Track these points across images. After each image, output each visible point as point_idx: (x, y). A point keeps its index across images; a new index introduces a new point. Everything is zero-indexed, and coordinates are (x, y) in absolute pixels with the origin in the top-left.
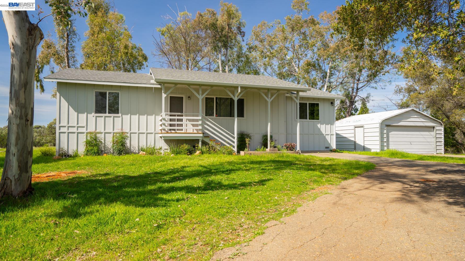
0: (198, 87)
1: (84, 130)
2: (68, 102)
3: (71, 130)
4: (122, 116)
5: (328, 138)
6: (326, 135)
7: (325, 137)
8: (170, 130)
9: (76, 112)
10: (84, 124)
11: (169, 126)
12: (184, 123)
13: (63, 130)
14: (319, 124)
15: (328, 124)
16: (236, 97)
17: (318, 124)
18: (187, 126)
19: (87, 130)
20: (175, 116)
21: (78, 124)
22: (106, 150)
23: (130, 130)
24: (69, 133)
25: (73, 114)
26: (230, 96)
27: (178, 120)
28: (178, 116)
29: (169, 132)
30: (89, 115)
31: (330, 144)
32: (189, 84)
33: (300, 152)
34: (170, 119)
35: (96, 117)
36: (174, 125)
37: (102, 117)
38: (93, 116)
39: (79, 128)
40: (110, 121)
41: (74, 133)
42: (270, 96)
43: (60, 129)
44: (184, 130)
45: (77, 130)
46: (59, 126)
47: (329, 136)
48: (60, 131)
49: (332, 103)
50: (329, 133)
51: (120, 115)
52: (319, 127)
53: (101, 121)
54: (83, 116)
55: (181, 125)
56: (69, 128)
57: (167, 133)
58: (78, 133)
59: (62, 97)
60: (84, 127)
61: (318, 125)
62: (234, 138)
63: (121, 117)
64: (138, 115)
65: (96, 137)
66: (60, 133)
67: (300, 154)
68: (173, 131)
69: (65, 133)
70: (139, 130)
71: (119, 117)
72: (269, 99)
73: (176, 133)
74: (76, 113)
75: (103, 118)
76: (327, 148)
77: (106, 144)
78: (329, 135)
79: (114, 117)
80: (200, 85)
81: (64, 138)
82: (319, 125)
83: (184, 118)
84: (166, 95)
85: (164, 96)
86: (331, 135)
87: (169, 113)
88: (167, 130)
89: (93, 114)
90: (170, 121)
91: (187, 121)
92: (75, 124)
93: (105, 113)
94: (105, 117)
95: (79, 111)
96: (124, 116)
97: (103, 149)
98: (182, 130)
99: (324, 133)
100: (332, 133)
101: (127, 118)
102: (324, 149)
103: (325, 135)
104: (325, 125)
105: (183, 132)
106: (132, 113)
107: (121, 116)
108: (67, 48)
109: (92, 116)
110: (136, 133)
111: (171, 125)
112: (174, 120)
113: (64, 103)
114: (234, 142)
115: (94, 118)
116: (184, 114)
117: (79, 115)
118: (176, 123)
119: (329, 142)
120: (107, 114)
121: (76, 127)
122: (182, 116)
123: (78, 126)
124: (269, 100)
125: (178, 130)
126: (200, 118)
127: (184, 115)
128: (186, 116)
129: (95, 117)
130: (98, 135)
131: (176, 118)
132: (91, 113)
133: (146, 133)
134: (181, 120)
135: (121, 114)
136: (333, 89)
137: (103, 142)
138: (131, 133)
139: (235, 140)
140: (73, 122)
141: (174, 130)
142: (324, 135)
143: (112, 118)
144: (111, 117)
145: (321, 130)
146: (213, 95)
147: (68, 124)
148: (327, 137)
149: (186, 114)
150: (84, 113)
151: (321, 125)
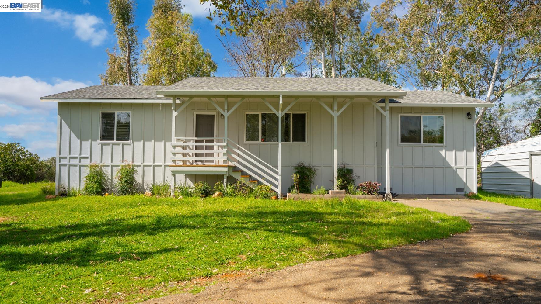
0: (223, 99)
1: (87, 162)
2: (70, 127)
3: (73, 162)
4: (133, 143)
5: (462, 174)
6: (457, 168)
7: (455, 172)
8: (196, 161)
9: (78, 139)
10: (88, 155)
11: (194, 156)
12: (215, 151)
13: (64, 162)
14: (444, 151)
15: (462, 150)
16: (280, 112)
17: (442, 150)
18: (219, 156)
19: (91, 162)
20: (203, 141)
21: (80, 154)
22: (113, 188)
23: (143, 162)
24: (70, 166)
25: (76, 141)
26: (271, 110)
27: (207, 148)
28: (207, 142)
29: (194, 164)
30: (93, 142)
31: (465, 185)
32: (210, 97)
33: (391, 197)
34: (196, 146)
35: (102, 145)
36: (201, 155)
37: (109, 144)
38: (99, 144)
39: (82, 160)
40: (118, 149)
41: (76, 166)
42: (336, 108)
43: (60, 161)
44: (215, 161)
45: (80, 162)
46: (60, 157)
47: (464, 170)
48: (60, 164)
49: (469, 114)
50: (464, 165)
51: (130, 141)
52: (444, 155)
53: (107, 150)
54: (86, 144)
55: (212, 155)
56: (71, 159)
57: (192, 165)
58: (81, 166)
59: (63, 121)
60: (87, 158)
61: (441, 152)
62: (277, 173)
63: (132, 145)
64: (153, 141)
65: (101, 171)
66: (60, 166)
67: (390, 199)
68: (200, 163)
69: (65, 165)
70: (154, 162)
71: (130, 144)
72: (335, 112)
73: (204, 166)
74: (79, 141)
75: (110, 147)
76: (458, 190)
77: (113, 180)
78: (463, 168)
79: (123, 145)
80: (226, 97)
81: (64, 172)
82: (443, 153)
83: (215, 144)
84: (176, 113)
85: (174, 114)
86: (467, 168)
87: (195, 138)
88: (191, 161)
89: (99, 141)
90: (196, 149)
91: (219, 149)
92: (77, 155)
93: (113, 139)
94: (113, 145)
95: (82, 138)
96: (135, 143)
97: (110, 187)
98: (212, 161)
99: (453, 165)
100: (468, 166)
101: (139, 145)
102: (453, 192)
103: (455, 169)
104: (454, 151)
105: (214, 164)
106: (146, 139)
107: (131, 143)
108: (129, 62)
109: (97, 143)
110: (150, 166)
111: (197, 155)
112: (201, 148)
113: (66, 128)
114: (277, 180)
115: (100, 147)
116: (215, 138)
117: (83, 142)
118: (204, 151)
119: (465, 180)
120: (115, 141)
121: (79, 158)
122: (213, 142)
123: (81, 156)
124: (336, 115)
125: (206, 161)
126: (224, 144)
127: (215, 140)
128: (218, 141)
129: (100, 145)
130: (104, 169)
131: (204, 144)
132: (96, 140)
133: (163, 166)
134: (212, 148)
135: (132, 141)
136: (505, 91)
137: (110, 177)
138: (144, 166)
139: (279, 177)
140: (75, 153)
141: (202, 161)
142: (452, 168)
143: (121, 147)
144: (119, 144)
145: (447, 159)
146: (257, 110)
147: (70, 154)
148: (459, 171)
149: (218, 138)
150: (88, 140)
151: (447, 152)
